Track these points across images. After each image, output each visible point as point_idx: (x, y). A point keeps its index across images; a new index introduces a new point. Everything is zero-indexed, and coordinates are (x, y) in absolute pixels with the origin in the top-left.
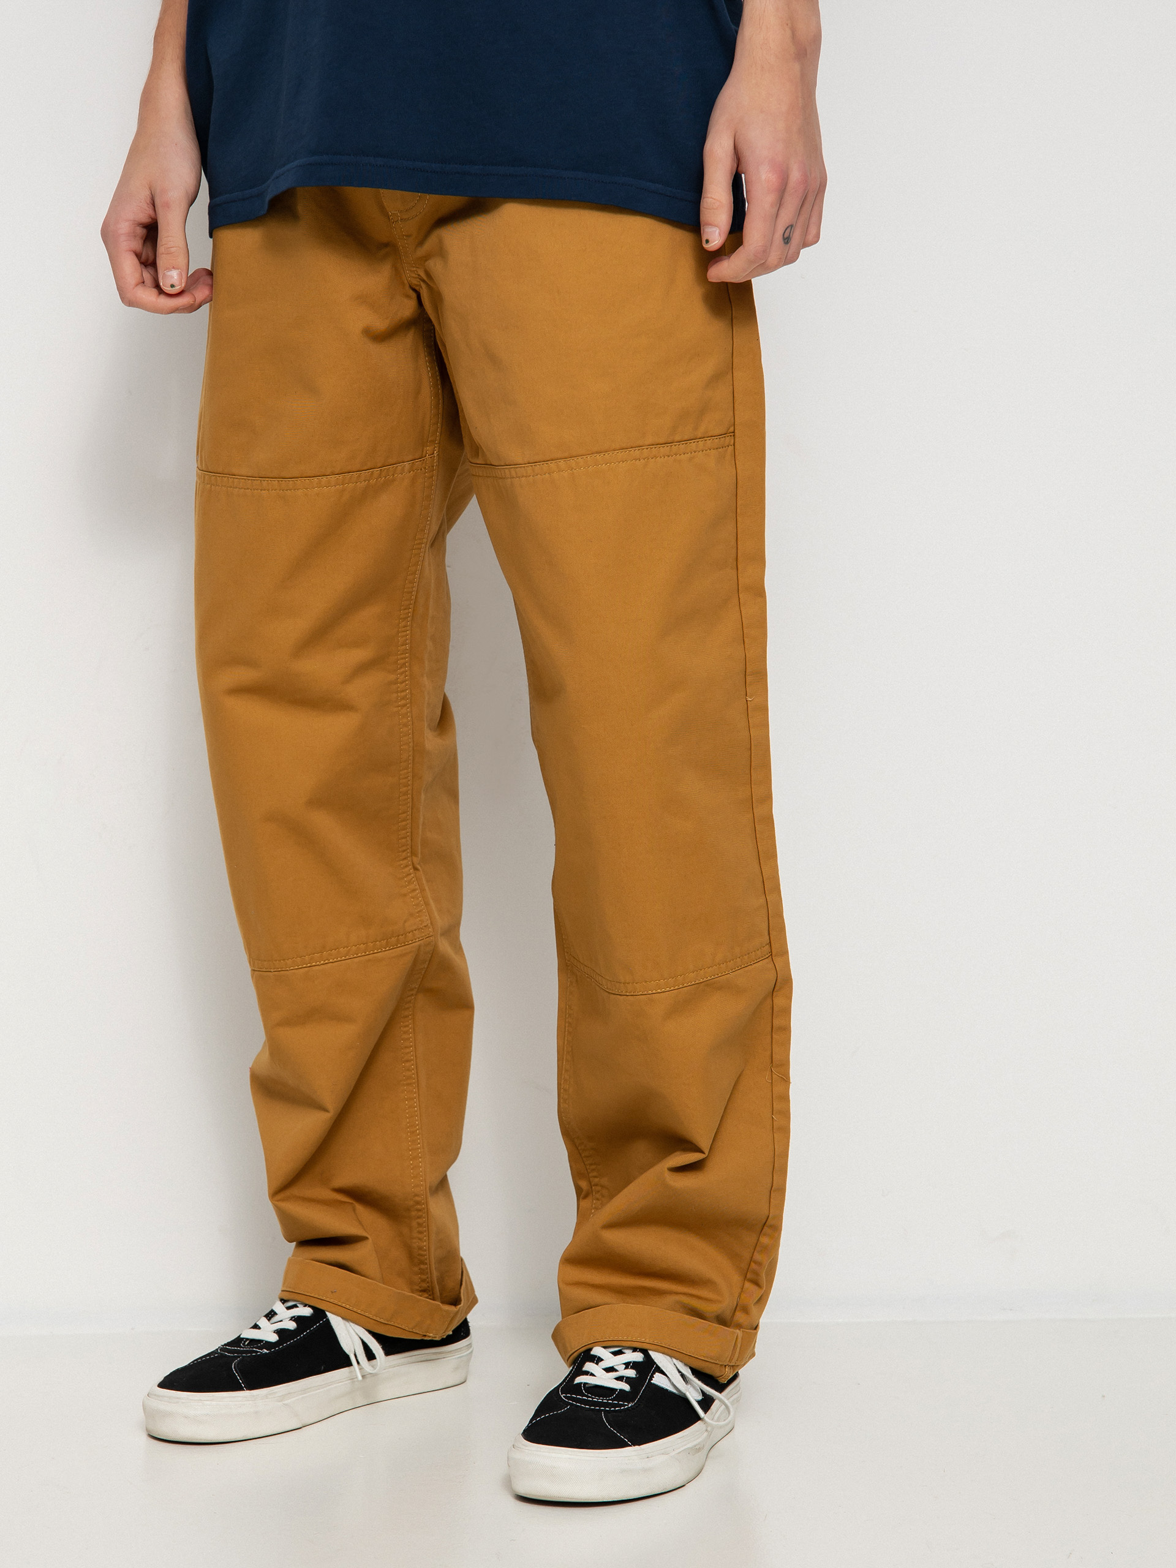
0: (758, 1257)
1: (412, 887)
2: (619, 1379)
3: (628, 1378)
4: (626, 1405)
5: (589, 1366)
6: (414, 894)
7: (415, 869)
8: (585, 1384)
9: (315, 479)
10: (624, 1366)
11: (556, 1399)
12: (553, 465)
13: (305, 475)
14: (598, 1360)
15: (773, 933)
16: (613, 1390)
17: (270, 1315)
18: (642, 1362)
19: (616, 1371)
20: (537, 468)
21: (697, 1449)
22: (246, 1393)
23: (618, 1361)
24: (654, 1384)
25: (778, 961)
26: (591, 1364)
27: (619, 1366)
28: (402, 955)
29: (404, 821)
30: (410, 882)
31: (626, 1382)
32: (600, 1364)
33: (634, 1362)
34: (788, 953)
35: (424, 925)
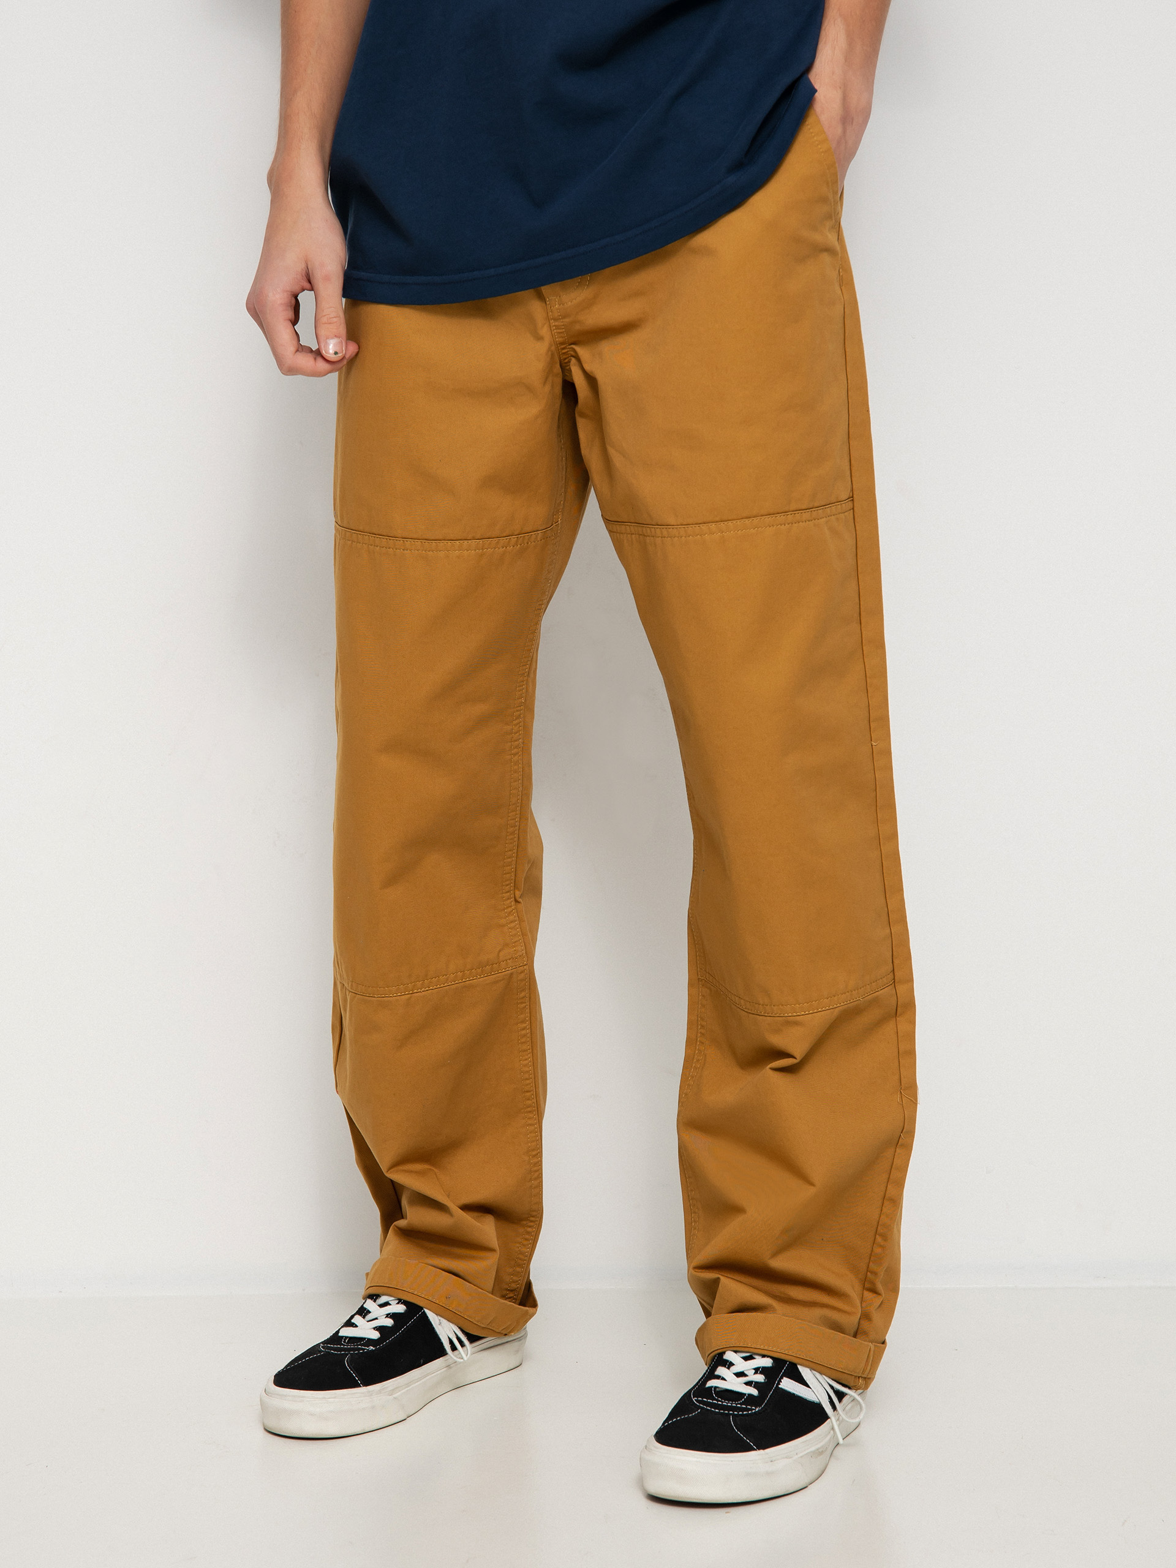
0: (872, 1266)
1: (511, 918)
2: (748, 1383)
3: (756, 1383)
4: (754, 1409)
5: (721, 1371)
6: (512, 925)
7: (516, 901)
8: (716, 1388)
9: (457, 542)
10: (754, 1371)
11: (688, 1402)
12: (704, 527)
13: (448, 538)
14: (729, 1365)
15: (896, 962)
16: (741, 1395)
17: (363, 1312)
18: (771, 1367)
19: (746, 1375)
20: (690, 529)
21: (819, 1453)
22: (363, 1390)
23: (748, 1367)
24: (781, 1389)
25: (901, 989)
26: (723, 1368)
27: (749, 1371)
28: (496, 982)
29: (509, 858)
30: (510, 913)
31: (754, 1387)
32: (732, 1368)
33: (763, 1367)
34: (913, 981)
35: (518, 954)
